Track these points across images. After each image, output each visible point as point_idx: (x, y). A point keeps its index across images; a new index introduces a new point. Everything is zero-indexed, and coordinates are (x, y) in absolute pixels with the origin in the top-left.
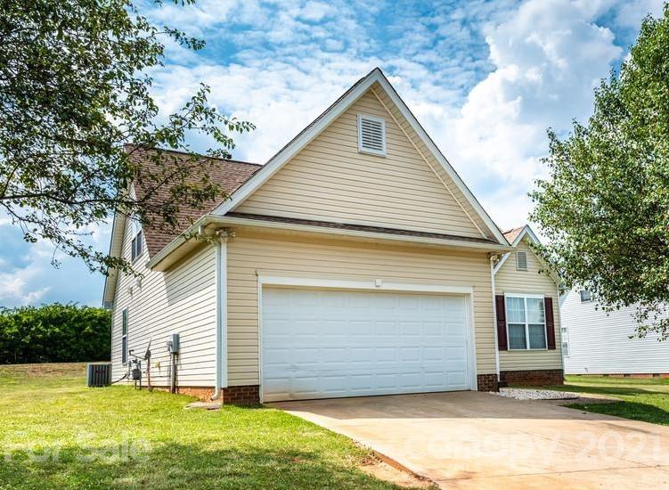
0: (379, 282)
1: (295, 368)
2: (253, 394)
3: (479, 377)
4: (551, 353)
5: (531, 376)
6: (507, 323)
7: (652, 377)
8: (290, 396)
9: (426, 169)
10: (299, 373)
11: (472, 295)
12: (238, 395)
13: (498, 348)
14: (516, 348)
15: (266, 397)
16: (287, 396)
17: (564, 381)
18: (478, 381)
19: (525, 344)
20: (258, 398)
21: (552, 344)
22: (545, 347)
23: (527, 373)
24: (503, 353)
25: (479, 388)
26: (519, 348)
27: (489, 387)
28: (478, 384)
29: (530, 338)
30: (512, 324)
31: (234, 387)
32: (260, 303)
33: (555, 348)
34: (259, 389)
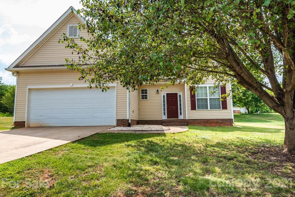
1: (41, 116)
2: (23, 124)
3: (118, 120)
4: (225, 111)
5: (211, 121)
6: (196, 98)
8: (40, 125)
10: (42, 118)
11: (116, 87)
12: (19, 124)
13: (190, 109)
14: (201, 109)
15: (31, 125)
16: (38, 125)
17: (233, 124)
18: (117, 122)
19: (207, 107)
20: (25, 125)
21: (225, 107)
22: (220, 108)
23: (208, 120)
24: (194, 111)
25: (117, 125)
26: (204, 109)
27: (123, 125)
28: (117, 123)
29: (210, 104)
30: (199, 99)
31: (18, 122)
32: (27, 95)
33: (227, 109)
34: (25, 123)
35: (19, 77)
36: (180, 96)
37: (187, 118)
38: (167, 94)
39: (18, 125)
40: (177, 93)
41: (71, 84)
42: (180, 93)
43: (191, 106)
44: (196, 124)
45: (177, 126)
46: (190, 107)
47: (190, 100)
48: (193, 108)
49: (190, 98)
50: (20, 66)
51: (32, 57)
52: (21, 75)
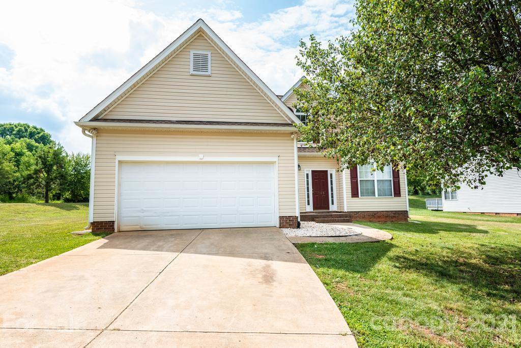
0: (201, 156)
1: (143, 211)
2: (111, 226)
3: (281, 218)
4: (397, 199)
5: (378, 214)
6: (359, 179)
7: (516, 215)
8: (140, 227)
9: (243, 80)
10: (145, 214)
11: (277, 163)
12: (101, 226)
13: (351, 196)
14: (366, 196)
15: (123, 228)
16: (138, 228)
17: (408, 219)
18: (280, 221)
19: (374, 193)
20: (113, 228)
21: (397, 193)
22: (392, 195)
23: (376, 213)
24: (355, 199)
25: (280, 225)
26: (369, 196)
27: (289, 225)
28: (280, 223)
29: (378, 189)
30: (363, 180)
31: (98, 222)
32: (116, 172)
33: (400, 196)
34: (114, 224)
35: (98, 138)
36: (331, 175)
37: (346, 210)
38: (312, 171)
39: (99, 229)
40: (327, 171)
41: (200, 155)
42: (332, 171)
43: (352, 192)
44: (358, 219)
45: (337, 222)
46: (351, 194)
47: (350, 182)
48: (355, 194)
49: (350, 179)
50: (100, 118)
51: (122, 103)
52: (101, 134)
